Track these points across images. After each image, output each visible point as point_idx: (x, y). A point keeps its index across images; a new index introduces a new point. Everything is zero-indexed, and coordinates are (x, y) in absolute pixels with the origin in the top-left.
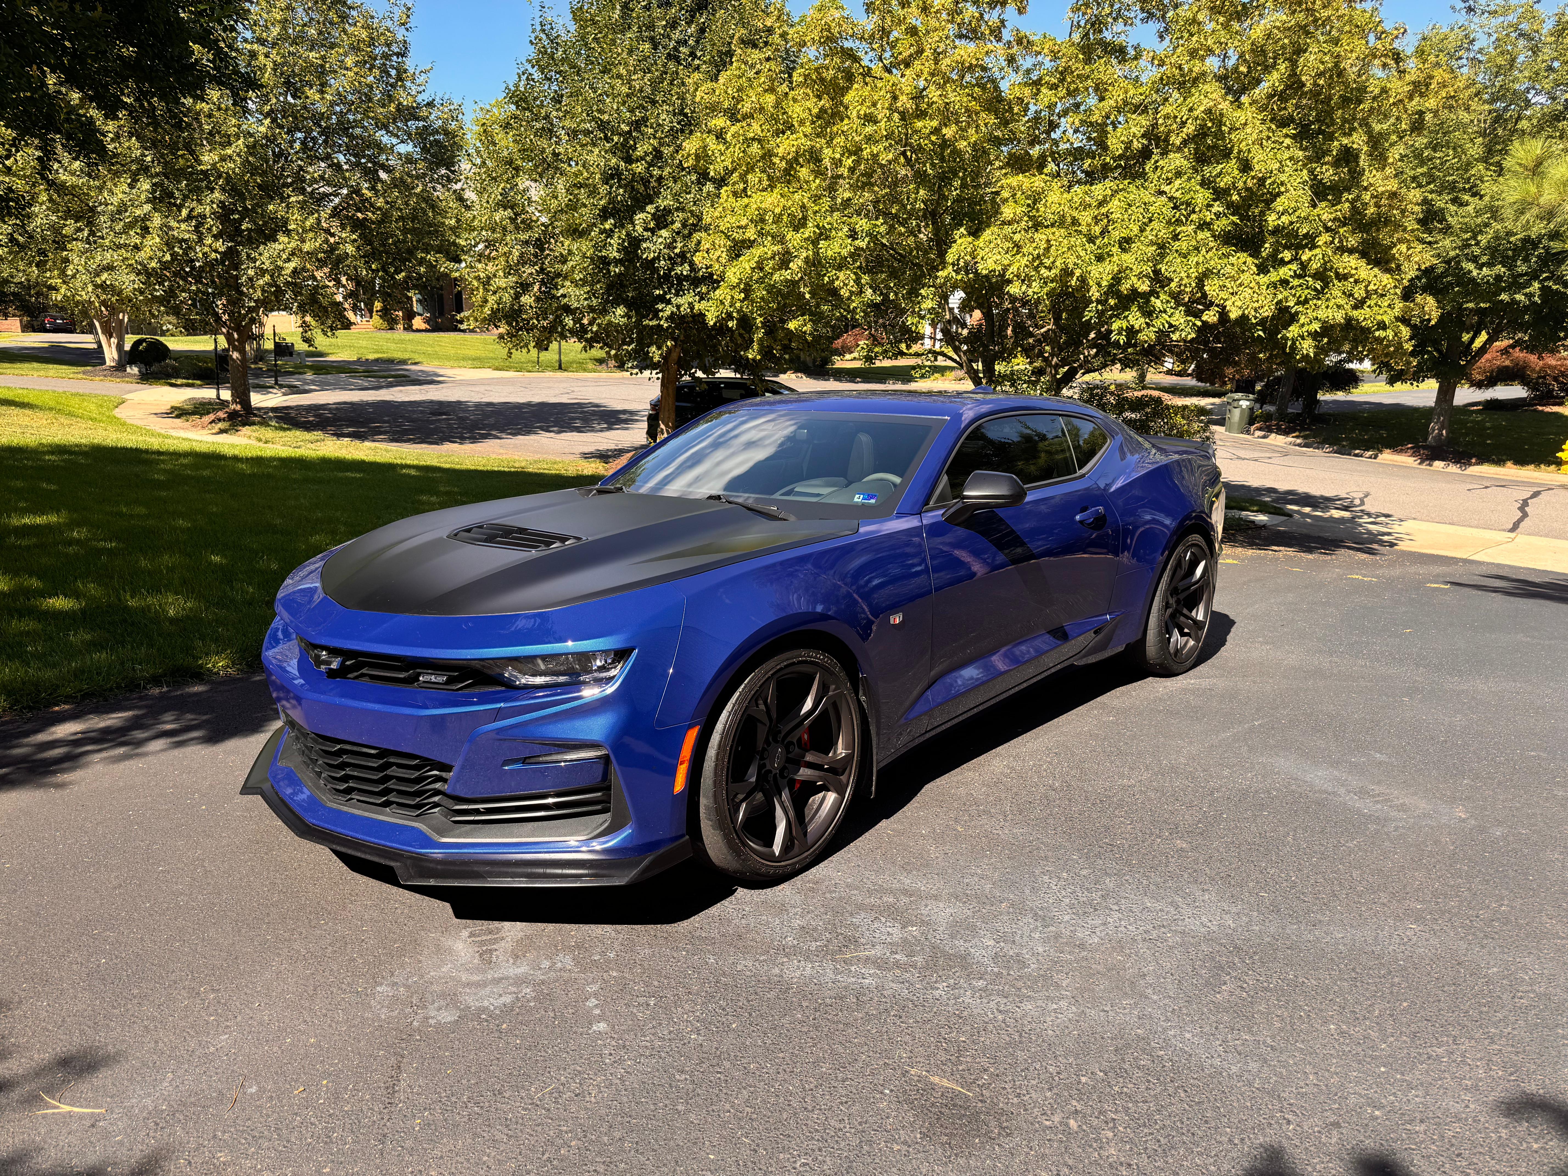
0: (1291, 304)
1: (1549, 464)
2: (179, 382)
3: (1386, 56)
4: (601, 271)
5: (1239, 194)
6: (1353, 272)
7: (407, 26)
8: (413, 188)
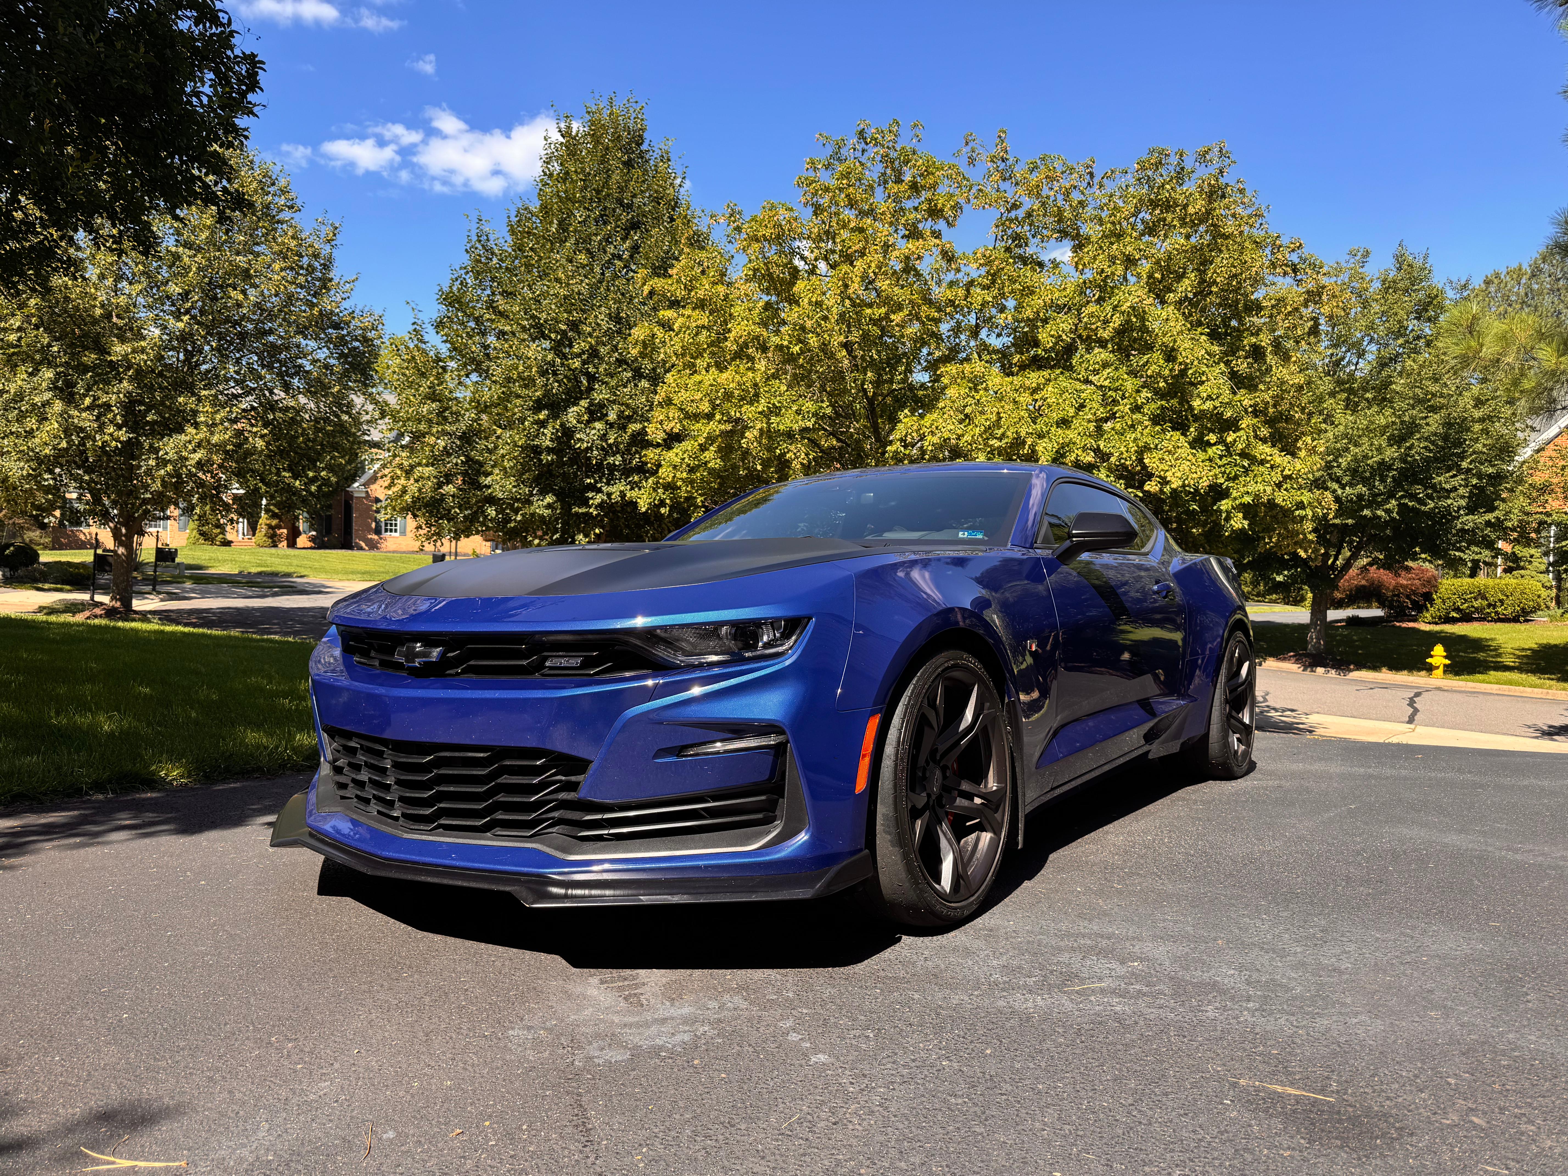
0: (1222, 480)
1: (1419, 670)
2: (47, 586)
3: (1287, 265)
4: (531, 459)
5: (1166, 381)
6: (1269, 458)
7: (333, 243)
8: (330, 388)
